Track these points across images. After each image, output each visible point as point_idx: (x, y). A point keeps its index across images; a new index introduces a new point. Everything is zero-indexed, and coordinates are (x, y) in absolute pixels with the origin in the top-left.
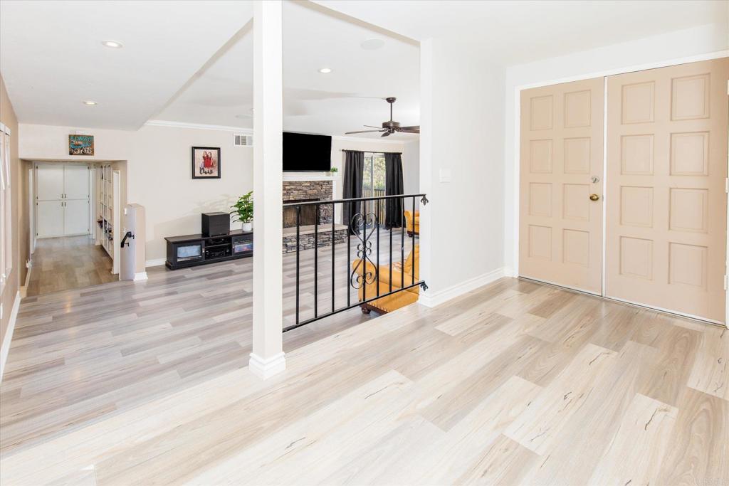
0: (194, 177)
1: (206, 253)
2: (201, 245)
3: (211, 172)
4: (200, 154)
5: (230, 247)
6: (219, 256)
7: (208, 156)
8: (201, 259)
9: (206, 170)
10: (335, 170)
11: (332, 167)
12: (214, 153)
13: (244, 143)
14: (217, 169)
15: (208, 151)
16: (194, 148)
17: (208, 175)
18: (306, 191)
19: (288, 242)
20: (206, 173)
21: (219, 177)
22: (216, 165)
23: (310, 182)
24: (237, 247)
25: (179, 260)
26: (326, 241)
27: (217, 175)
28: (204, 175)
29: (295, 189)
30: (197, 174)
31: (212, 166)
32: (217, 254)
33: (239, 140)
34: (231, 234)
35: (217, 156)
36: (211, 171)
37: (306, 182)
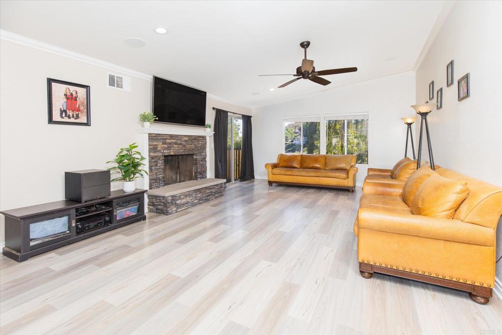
0: (51, 121)
1: (77, 226)
2: (69, 215)
3: (77, 117)
4: (59, 91)
5: (110, 213)
6: (96, 227)
7: (72, 94)
8: (69, 237)
9: (70, 113)
10: (208, 126)
11: (207, 123)
12: (82, 92)
13: (120, 86)
14: (85, 114)
15: (72, 88)
16: (51, 81)
17: (72, 120)
18: (184, 146)
19: (177, 200)
20: (69, 118)
21: (87, 124)
22: (84, 108)
23: (188, 136)
24: (121, 213)
25: (32, 244)
26: (209, 195)
27: (86, 122)
28: (66, 120)
29: (176, 143)
30: (56, 117)
31: (79, 110)
32: (92, 225)
34: (112, 196)
35: (85, 97)
36: (77, 115)
37: (186, 136)
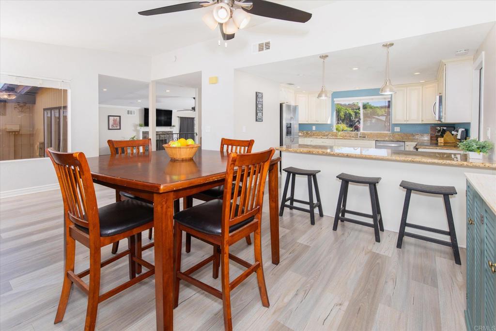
0: (109, 129)
3: (117, 127)
4: (111, 119)
9: (114, 126)
10: (174, 126)
11: (172, 125)
12: (118, 118)
13: (131, 114)
15: (115, 118)
16: (109, 116)
17: (115, 128)
22: (119, 124)
27: (119, 128)
28: (113, 128)
31: (117, 124)
33: (128, 112)
35: (119, 120)
